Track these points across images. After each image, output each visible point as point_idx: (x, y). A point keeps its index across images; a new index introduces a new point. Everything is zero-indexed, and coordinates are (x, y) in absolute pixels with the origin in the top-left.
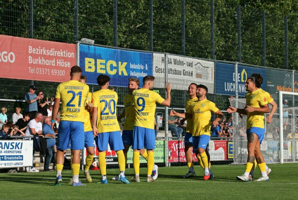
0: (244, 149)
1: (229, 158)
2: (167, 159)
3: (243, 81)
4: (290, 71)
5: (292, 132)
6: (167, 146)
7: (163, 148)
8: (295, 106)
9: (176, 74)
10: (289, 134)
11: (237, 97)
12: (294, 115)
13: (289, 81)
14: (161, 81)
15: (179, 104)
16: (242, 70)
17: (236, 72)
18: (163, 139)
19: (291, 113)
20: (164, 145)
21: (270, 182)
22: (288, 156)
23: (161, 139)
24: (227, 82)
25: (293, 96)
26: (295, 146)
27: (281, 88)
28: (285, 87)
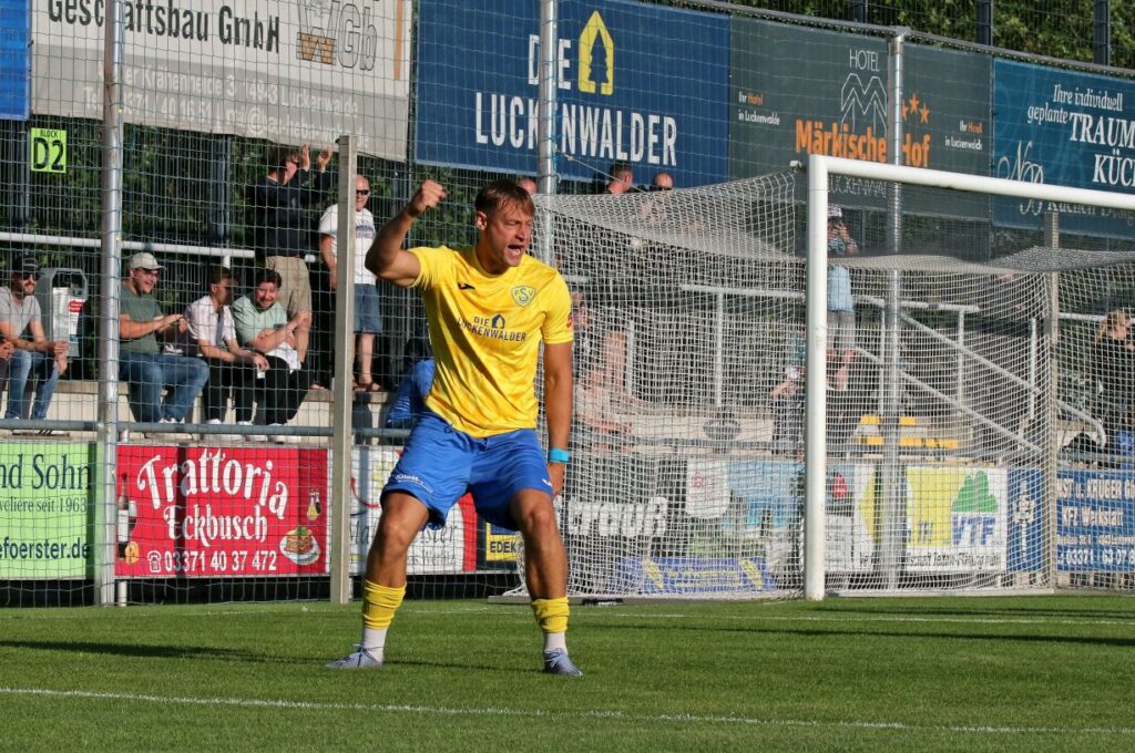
0: (587, 506)
1: (490, 556)
2: (106, 556)
3: (587, 86)
4: (881, 35)
5: (882, 410)
6: (109, 480)
7: (84, 491)
8: (908, 248)
9: (176, 35)
10: (864, 418)
11: (550, 184)
12: (895, 306)
13: (871, 91)
14: (80, 74)
15: (190, 219)
16: (585, 21)
17: (546, 30)
18: (85, 434)
19: (882, 291)
20: (91, 471)
21: (737, 715)
22: (856, 556)
23: (72, 433)
24: (491, 90)
25: (897, 187)
26: (897, 493)
27: (821, 137)
28: (843, 133)
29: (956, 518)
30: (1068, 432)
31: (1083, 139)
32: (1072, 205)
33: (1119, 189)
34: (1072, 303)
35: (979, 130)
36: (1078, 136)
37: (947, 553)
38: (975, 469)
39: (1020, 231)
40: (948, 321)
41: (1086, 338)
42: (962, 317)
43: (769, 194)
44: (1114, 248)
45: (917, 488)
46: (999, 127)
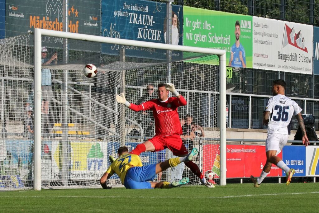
5: (62, 121)
8: (71, 62)
10: (56, 124)
12: (66, 83)
13: (57, 5)
19: (62, 78)
22: (53, 174)
25: (66, 40)
26: (67, 151)
27: (39, 22)
28: (47, 20)
29: (89, 160)
30: (129, 129)
31: (134, 23)
32: (130, 46)
33: (147, 40)
34: (130, 82)
35: (96, 19)
36: (132, 21)
37: (86, 173)
38: (95, 142)
39: (112, 56)
40: (85, 89)
41: (135, 94)
42: (90, 87)
43: (20, 42)
44: (146, 62)
45: (74, 149)
46: (104, 18)
